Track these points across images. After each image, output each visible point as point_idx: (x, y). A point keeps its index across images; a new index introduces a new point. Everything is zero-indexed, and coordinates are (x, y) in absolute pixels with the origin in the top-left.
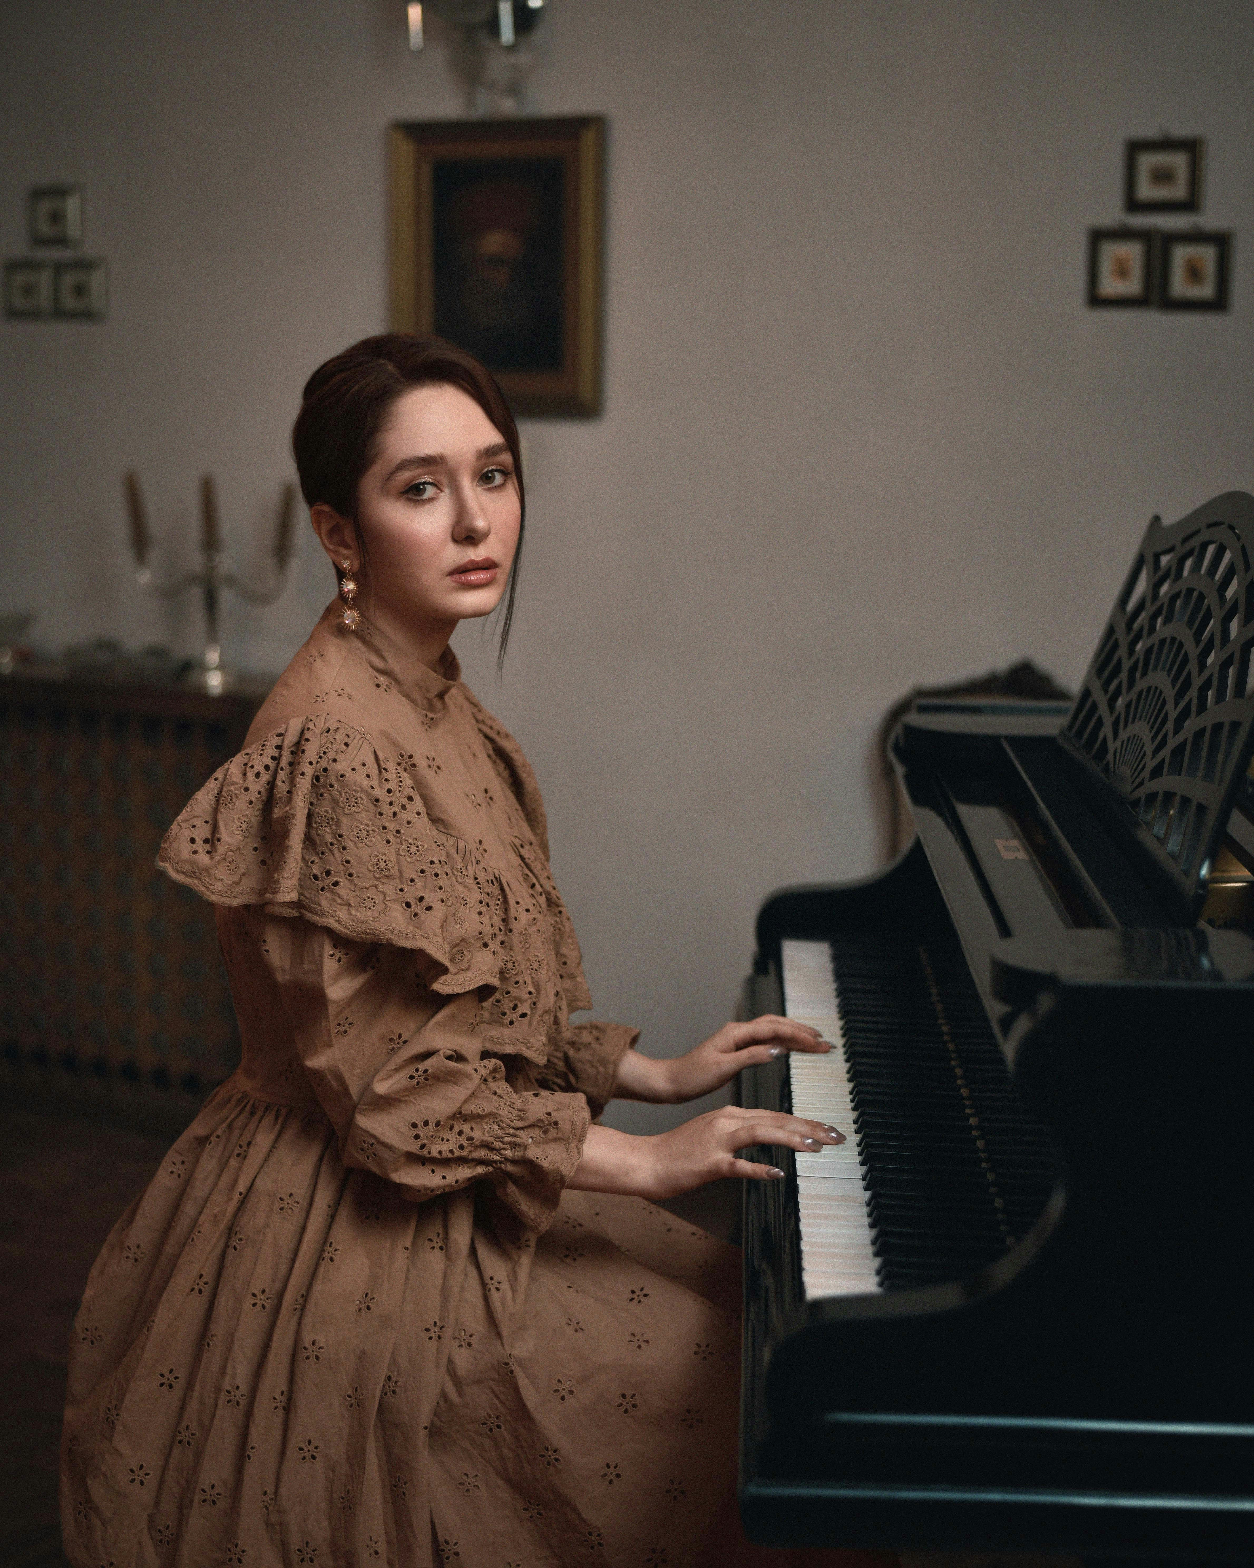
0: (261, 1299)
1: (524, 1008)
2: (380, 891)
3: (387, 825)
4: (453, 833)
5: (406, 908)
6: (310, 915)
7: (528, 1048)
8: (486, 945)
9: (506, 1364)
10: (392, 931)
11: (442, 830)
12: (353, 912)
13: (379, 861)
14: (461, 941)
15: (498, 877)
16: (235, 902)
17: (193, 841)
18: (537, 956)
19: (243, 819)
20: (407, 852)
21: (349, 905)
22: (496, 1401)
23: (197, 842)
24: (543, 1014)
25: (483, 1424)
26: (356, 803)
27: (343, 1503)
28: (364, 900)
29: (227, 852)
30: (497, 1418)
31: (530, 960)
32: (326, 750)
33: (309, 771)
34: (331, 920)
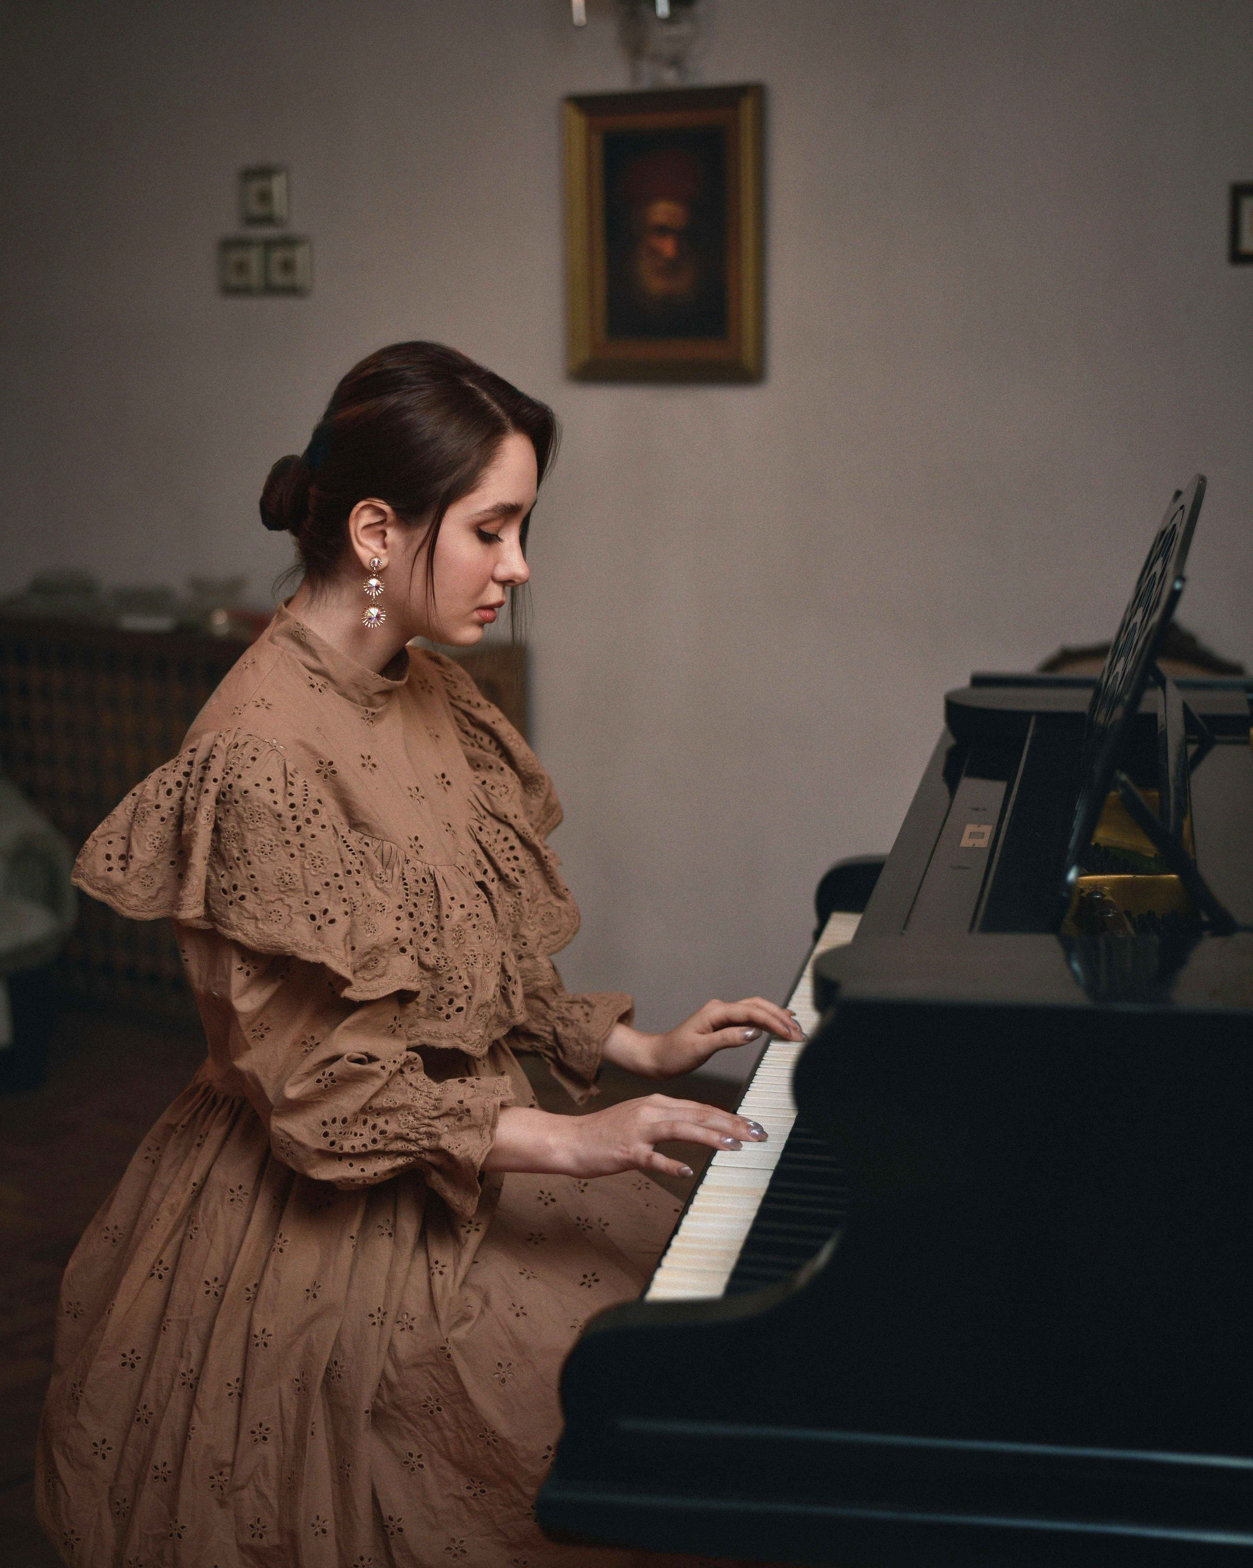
0: (214, 1287)
1: (460, 1002)
2: (286, 905)
3: (290, 839)
4: (378, 836)
5: (310, 920)
6: (221, 927)
7: (464, 1042)
8: (403, 950)
9: (444, 1348)
10: (296, 945)
11: (366, 833)
12: (260, 925)
13: (283, 875)
14: (372, 949)
15: (433, 873)
16: (151, 916)
17: (108, 857)
18: (473, 950)
19: (156, 835)
20: (312, 866)
21: (256, 919)
22: (435, 1384)
23: (112, 859)
24: (479, 1008)
25: (424, 1406)
26: (260, 818)
27: (289, 1483)
28: (271, 913)
29: (140, 869)
30: (437, 1400)
31: (466, 955)
32: (233, 766)
33: (213, 788)
34: (239, 934)
